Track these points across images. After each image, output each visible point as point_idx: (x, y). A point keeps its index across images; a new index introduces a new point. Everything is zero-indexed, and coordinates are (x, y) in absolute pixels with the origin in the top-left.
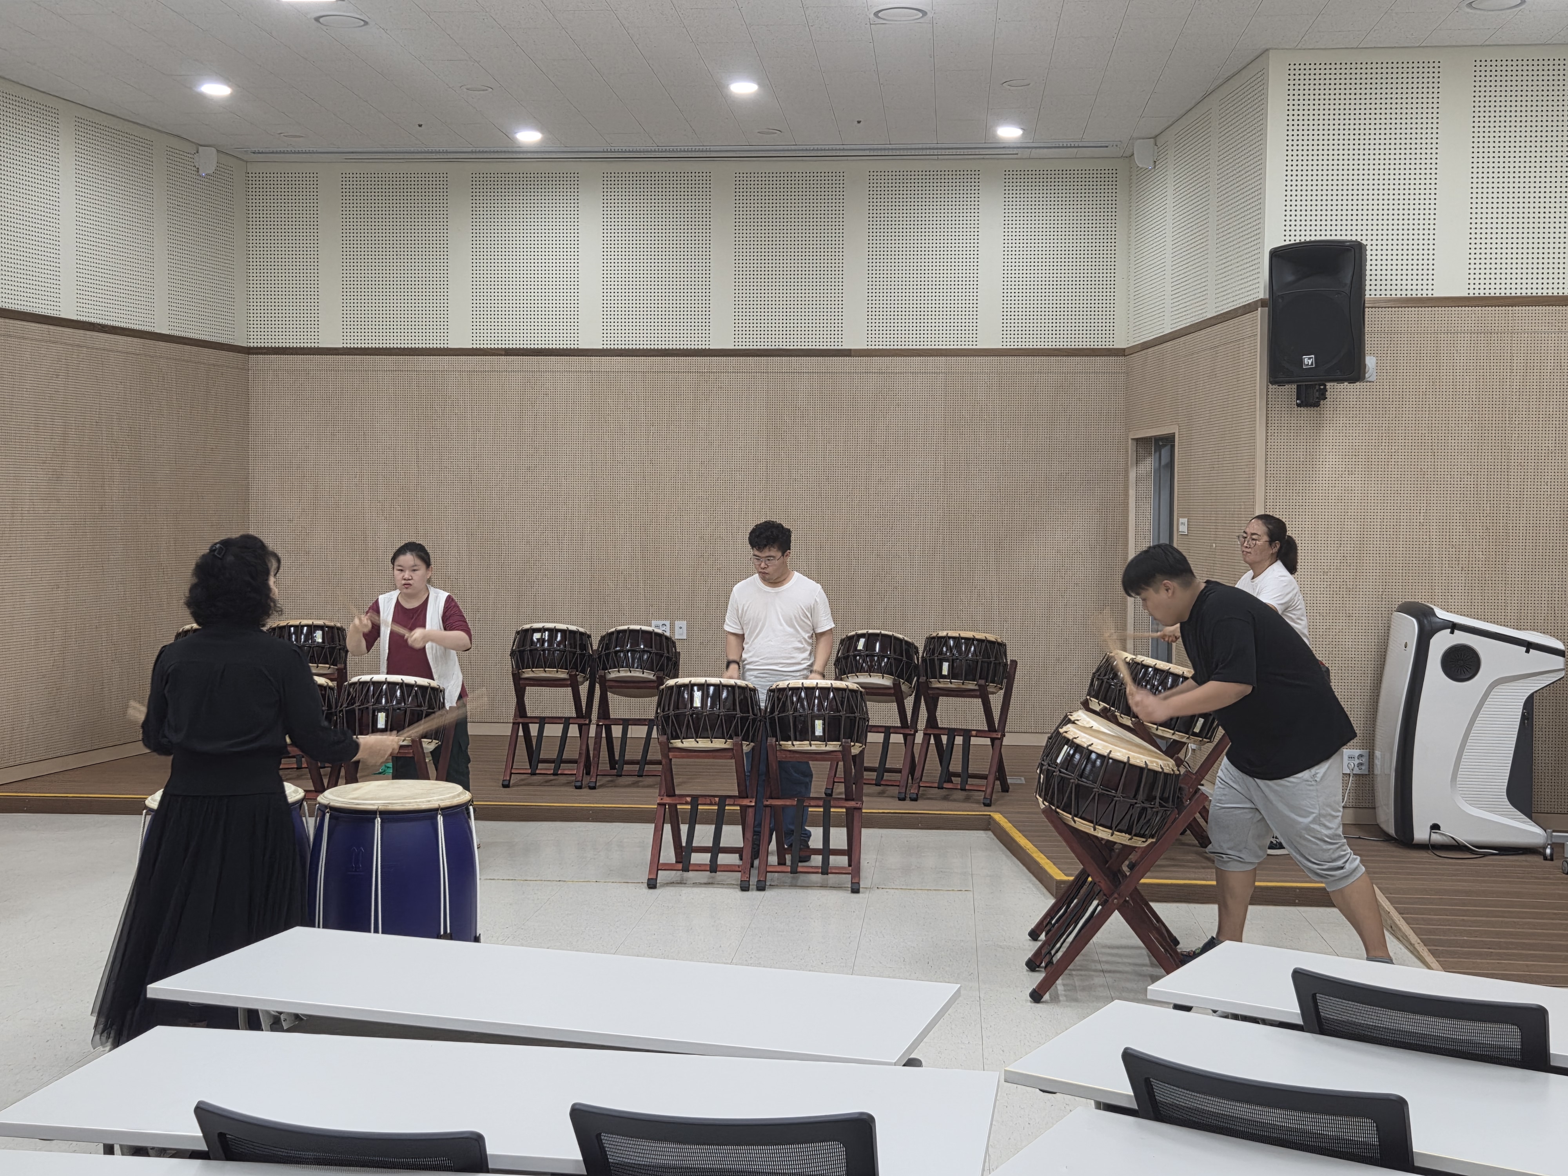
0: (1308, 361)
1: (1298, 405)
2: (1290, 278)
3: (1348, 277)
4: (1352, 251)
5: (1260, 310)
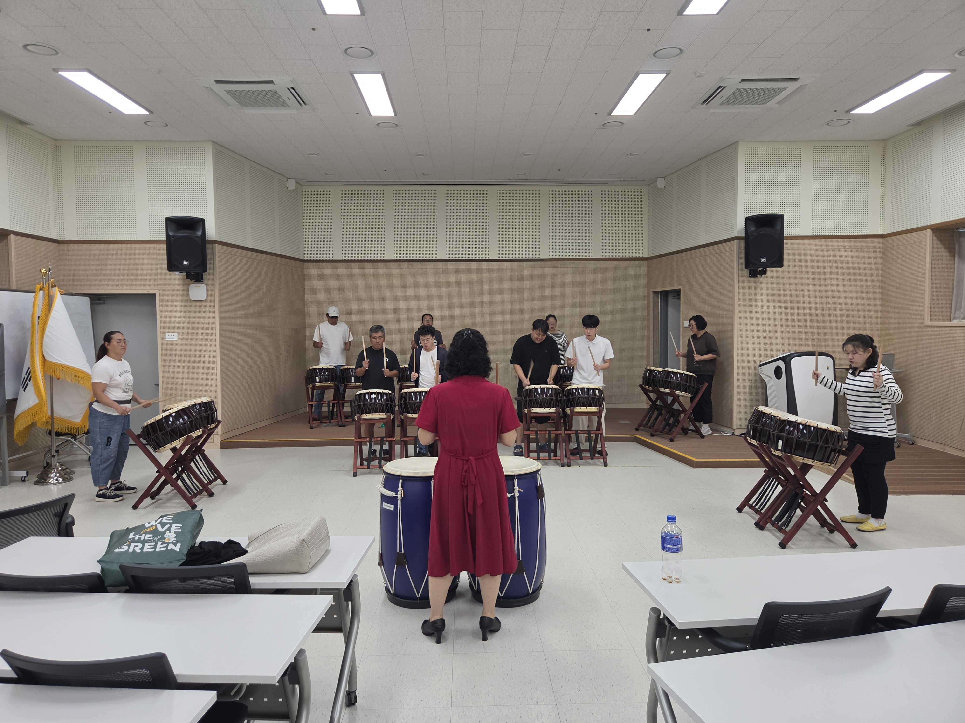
0: (763, 260)
1: (750, 277)
2: (753, 229)
3: (778, 227)
4: (780, 218)
5: (735, 241)
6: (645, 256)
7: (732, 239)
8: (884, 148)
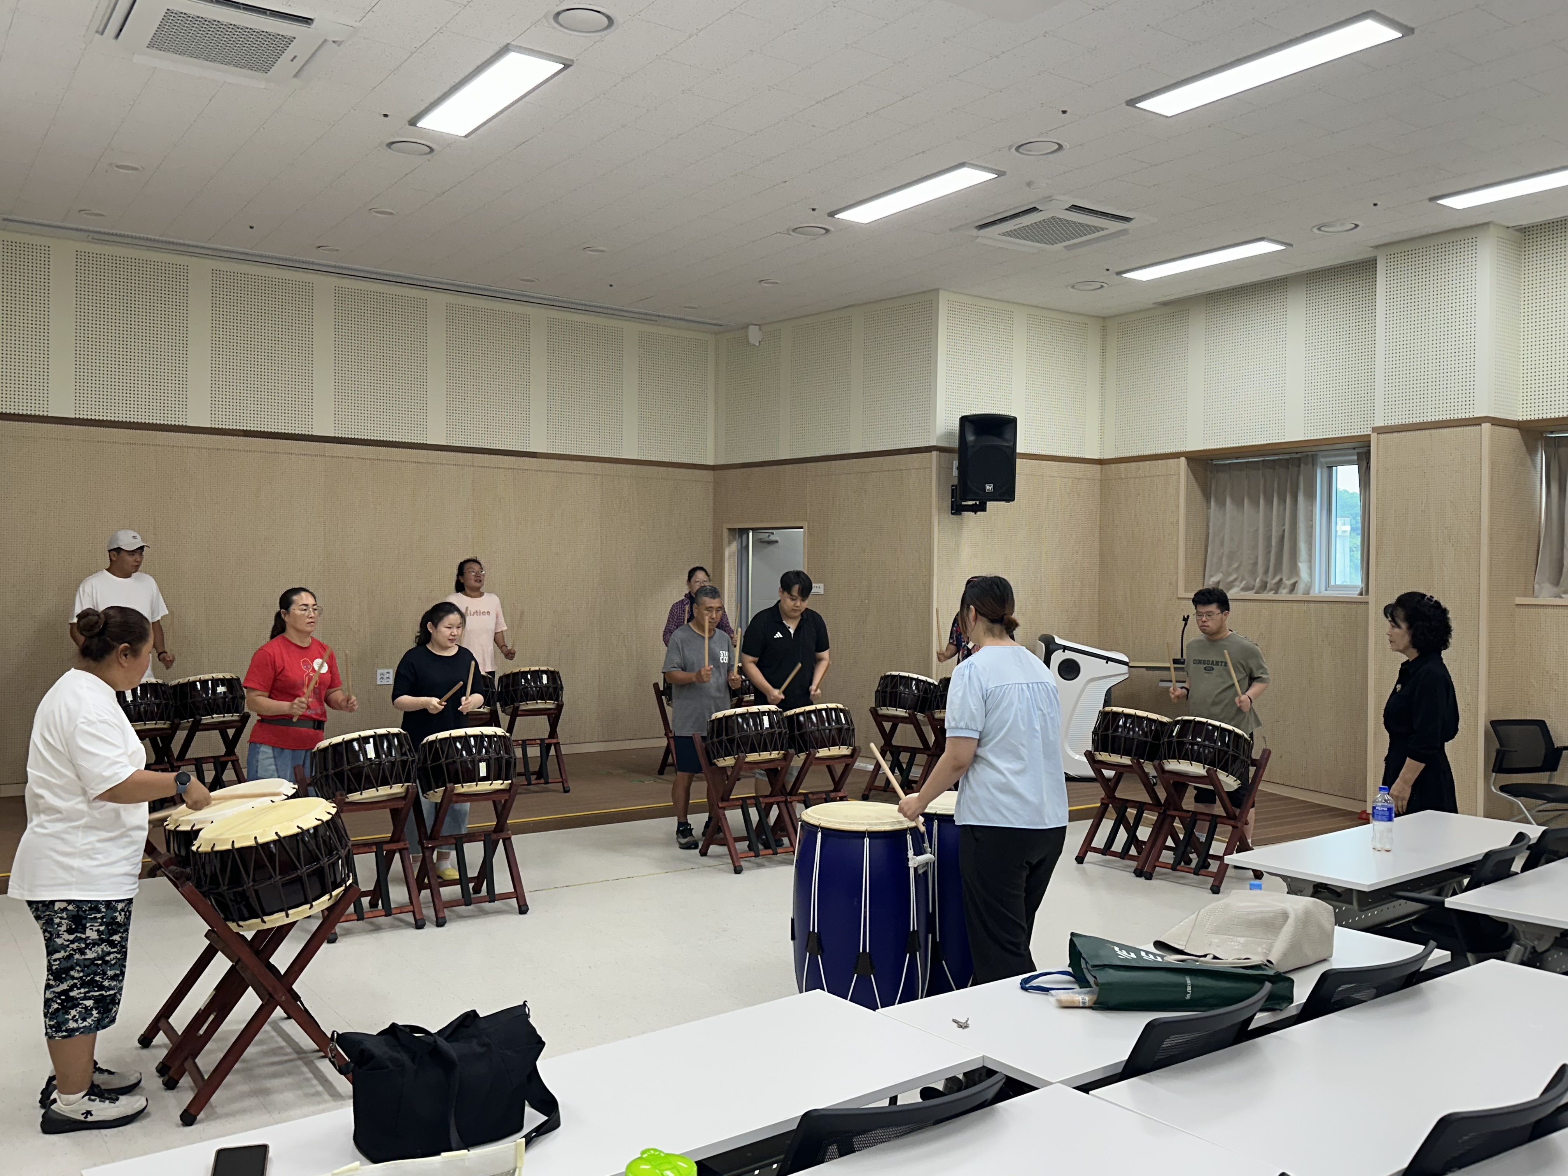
2: (973, 437)
3: (1008, 436)
4: (1011, 422)
5: (934, 453)
6: (711, 463)
7: (928, 449)
8: (1104, 328)
